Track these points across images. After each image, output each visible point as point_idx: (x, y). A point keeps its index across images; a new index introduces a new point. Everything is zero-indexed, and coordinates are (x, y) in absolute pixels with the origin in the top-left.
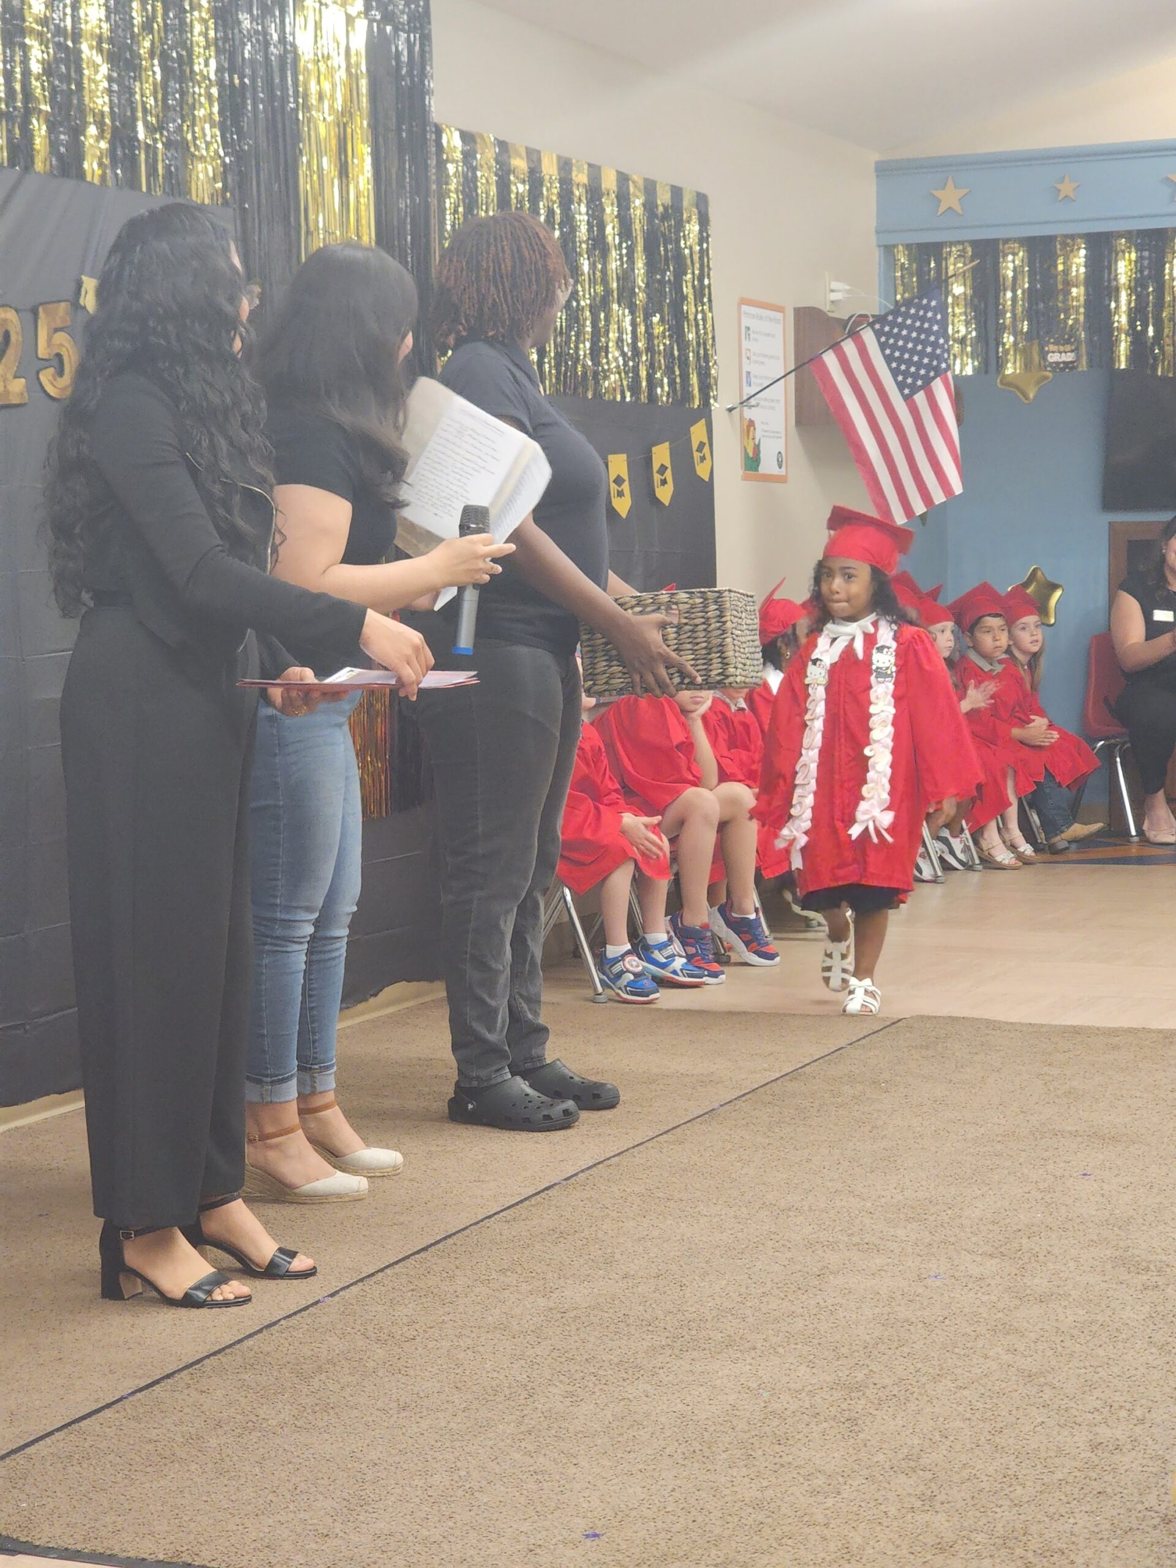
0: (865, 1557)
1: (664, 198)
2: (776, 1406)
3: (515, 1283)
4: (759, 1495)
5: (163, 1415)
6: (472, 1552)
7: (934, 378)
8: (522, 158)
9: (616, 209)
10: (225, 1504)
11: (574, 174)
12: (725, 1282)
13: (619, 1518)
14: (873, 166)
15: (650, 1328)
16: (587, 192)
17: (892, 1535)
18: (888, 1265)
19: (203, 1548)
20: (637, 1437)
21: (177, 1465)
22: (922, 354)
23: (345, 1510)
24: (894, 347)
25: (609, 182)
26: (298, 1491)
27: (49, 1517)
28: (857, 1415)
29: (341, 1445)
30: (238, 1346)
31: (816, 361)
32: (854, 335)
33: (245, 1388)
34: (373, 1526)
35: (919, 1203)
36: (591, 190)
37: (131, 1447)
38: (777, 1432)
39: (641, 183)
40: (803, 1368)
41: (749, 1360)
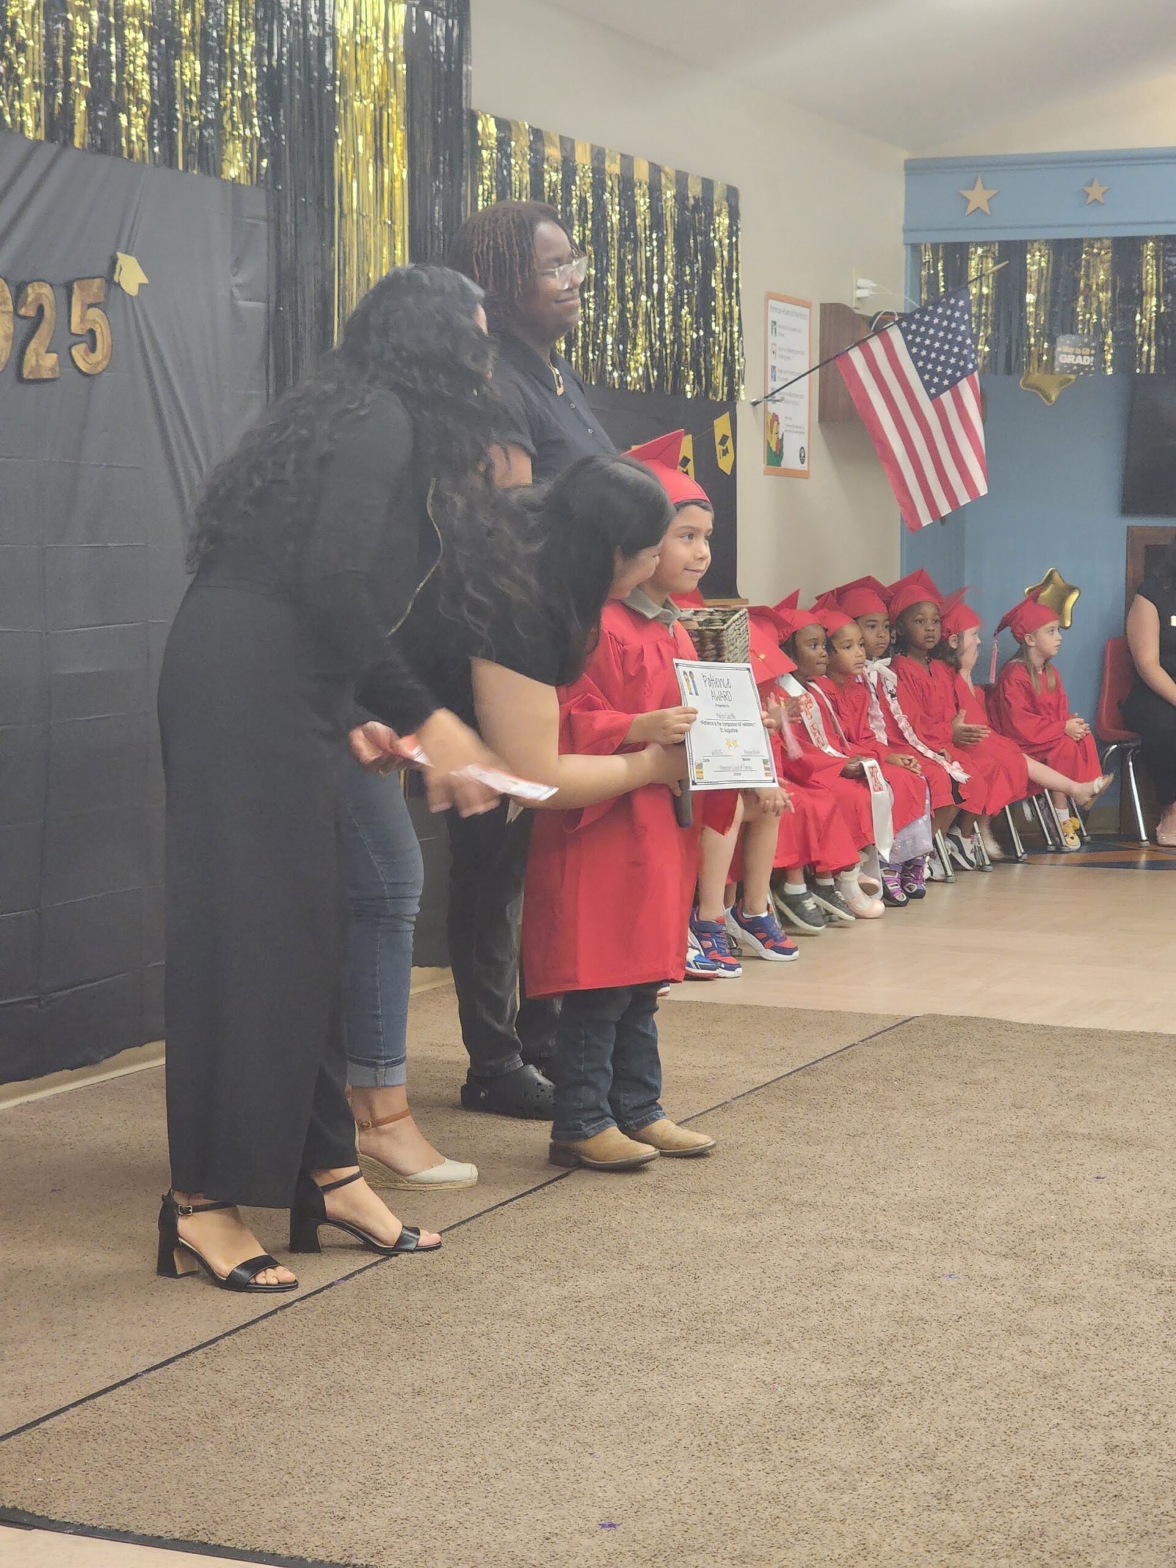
0: (882, 1554)
1: (695, 190)
2: (791, 1401)
3: (528, 1270)
4: (774, 1488)
5: (178, 1393)
6: (488, 1539)
7: (960, 379)
8: (556, 147)
9: (648, 200)
10: (240, 1483)
11: (607, 164)
12: (739, 1275)
13: (635, 1508)
14: (903, 163)
15: (665, 1320)
16: (619, 182)
17: (909, 1533)
18: (901, 1263)
19: (219, 1528)
20: (654, 1428)
21: (192, 1444)
22: (949, 354)
23: (360, 1493)
24: (921, 346)
25: (641, 173)
26: (313, 1473)
27: (65, 1492)
28: (872, 1412)
29: (356, 1428)
30: (252, 1327)
31: (842, 355)
32: (880, 332)
33: (259, 1368)
34: (390, 1510)
35: (932, 1201)
36: (623, 179)
37: (146, 1424)
38: (792, 1427)
39: (672, 174)
40: (817, 1365)
41: (763, 1355)
